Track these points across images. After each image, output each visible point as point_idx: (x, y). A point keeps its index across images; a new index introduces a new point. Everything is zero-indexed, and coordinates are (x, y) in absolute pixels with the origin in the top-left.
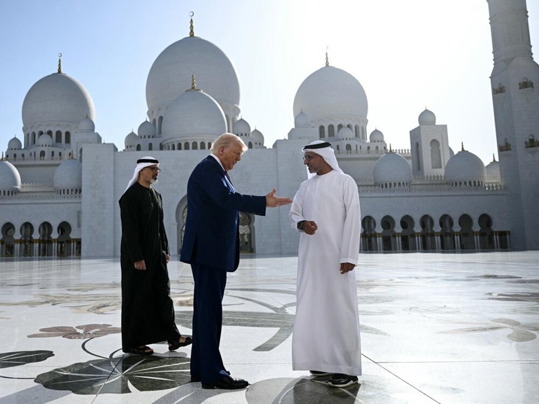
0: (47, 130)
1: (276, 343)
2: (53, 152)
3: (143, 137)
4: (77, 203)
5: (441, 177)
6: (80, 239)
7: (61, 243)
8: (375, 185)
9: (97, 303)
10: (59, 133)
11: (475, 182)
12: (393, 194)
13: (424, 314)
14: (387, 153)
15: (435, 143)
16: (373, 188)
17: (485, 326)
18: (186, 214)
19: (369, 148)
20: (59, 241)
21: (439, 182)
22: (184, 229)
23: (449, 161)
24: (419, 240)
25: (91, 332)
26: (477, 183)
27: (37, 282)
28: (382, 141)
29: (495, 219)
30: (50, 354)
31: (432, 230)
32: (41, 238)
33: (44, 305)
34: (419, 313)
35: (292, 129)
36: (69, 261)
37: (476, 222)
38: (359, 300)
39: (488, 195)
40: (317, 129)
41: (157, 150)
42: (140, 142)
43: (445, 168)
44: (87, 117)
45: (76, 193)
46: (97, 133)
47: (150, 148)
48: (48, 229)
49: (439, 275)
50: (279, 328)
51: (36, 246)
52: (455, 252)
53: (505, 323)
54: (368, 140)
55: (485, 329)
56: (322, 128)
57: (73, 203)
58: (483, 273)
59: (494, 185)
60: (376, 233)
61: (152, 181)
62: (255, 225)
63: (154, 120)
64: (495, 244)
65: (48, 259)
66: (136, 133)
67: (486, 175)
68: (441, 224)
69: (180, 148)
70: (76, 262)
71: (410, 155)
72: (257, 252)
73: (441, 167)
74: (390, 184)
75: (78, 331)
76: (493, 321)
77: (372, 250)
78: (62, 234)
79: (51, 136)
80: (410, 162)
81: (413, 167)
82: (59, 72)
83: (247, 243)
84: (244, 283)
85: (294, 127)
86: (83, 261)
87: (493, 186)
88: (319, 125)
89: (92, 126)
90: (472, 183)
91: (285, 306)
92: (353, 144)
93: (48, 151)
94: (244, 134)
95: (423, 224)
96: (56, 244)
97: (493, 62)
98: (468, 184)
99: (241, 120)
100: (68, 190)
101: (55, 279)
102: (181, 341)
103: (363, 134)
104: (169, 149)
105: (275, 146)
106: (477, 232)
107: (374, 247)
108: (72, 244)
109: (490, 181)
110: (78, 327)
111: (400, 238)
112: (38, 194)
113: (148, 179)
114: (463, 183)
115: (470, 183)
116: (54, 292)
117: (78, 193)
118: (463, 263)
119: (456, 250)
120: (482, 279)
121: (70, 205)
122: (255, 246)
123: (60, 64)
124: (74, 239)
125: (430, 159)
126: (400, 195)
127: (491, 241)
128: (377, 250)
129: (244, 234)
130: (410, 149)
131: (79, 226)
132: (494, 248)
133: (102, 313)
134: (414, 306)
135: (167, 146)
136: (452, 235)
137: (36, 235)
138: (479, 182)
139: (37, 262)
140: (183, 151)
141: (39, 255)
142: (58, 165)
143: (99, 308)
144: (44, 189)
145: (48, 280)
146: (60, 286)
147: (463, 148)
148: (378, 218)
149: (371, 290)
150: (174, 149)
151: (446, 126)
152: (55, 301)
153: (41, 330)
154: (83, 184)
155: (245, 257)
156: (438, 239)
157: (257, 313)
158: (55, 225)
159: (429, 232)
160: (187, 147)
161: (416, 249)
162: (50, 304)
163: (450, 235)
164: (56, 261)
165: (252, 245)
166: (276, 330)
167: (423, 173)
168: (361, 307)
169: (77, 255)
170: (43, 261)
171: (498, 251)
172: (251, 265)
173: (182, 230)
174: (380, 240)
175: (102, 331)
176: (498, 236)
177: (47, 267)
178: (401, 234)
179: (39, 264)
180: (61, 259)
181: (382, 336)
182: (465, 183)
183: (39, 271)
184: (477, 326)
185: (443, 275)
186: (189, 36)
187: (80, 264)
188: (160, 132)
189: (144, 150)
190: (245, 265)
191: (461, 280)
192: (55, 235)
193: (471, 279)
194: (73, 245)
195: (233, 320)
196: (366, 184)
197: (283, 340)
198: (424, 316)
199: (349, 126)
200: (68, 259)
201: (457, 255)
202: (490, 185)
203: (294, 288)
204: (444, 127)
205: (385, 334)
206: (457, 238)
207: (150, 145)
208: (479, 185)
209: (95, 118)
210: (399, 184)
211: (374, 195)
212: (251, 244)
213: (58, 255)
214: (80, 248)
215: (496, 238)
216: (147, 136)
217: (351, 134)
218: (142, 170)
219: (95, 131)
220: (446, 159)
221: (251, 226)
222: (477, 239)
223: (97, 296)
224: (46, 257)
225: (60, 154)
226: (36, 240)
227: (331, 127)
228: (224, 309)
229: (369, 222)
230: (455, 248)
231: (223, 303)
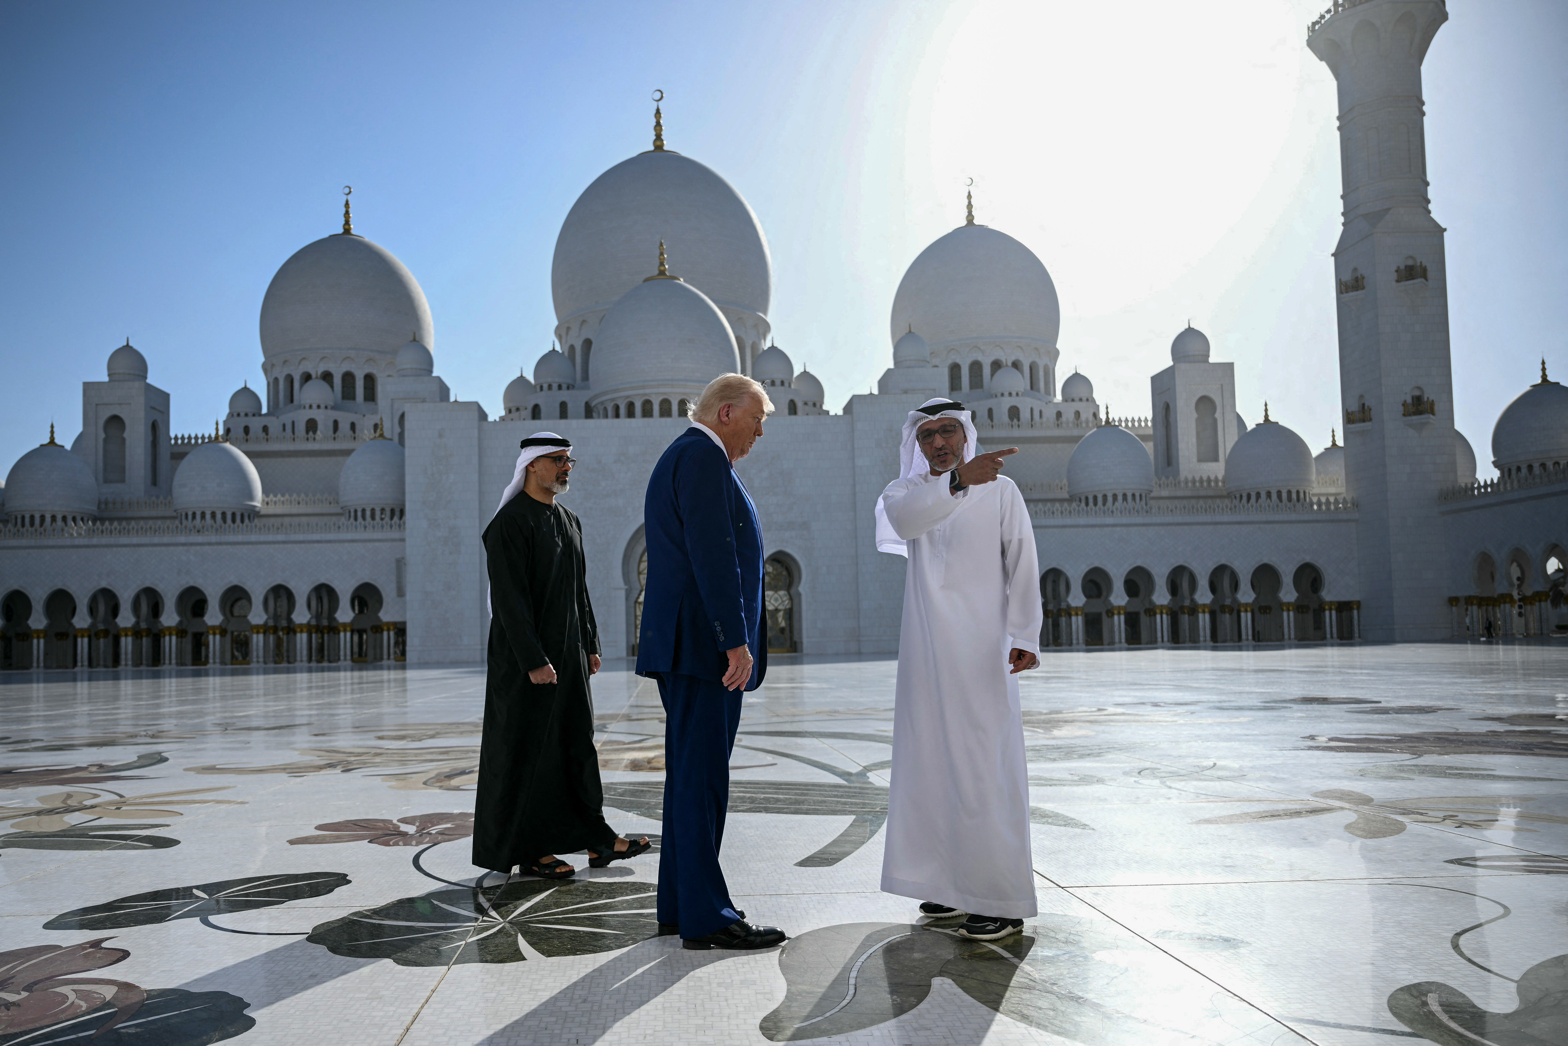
0: (321, 370)
1: (847, 848)
2: (336, 423)
3: (545, 386)
4: (393, 540)
5: (1216, 480)
6: (404, 623)
7: (360, 632)
8: (1071, 499)
9: (446, 767)
10: (348, 378)
11: (1289, 493)
12: (1109, 520)
13: (1168, 783)
14: (1099, 427)
15: (1205, 404)
16: (1066, 504)
17: (1297, 807)
18: (644, 565)
19: (1059, 415)
20: (357, 630)
21: (1210, 493)
22: (642, 598)
23: (1237, 443)
24: (1162, 622)
25: (434, 830)
26: (1294, 496)
27: (304, 721)
28: (1090, 400)
29: (1329, 574)
30: (342, 880)
31: (1193, 600)
32: (314, 622)
33: (323, 772)
34: (1156, 782)
35: (889, 370)
36: (378, 672)
37: (1287, 580)
38: (1029, 754)
39: (1318, 521)
40: (945, 372)
41: (577, 417)
42: (540, 399)
43: (1227, 462)
44: (414, 340)
45: (392, 518)
46: (439, 378)
47: (564, 412)
48: (330, 602)
49: (1204, 697)
50: (853, 817)
51: (302, 639)
52: (1240, 649)
53: (1340, 799)
54: (1059, 397)
55: (1298, 813)
56: (955, 369)
57: (386, 540)
58: (1298, 692)
59: (1332, 499)
60: (1069, 606)
61: (556, 488)
62: (801, 589)
63: (572, 348)
64: (1328, 629)
65: (330, 670)
66: (530, 378)
67: (1314, 477)
68: (1213, 588)
69: (631, 414)
70: (393, 675)
71: (1151, 432)
72: (805, 651)
73: (1216, 459)
74: (1105, 497)
75: (404, 828)
76: (1316, 795)
77: (1060, 645)
78: (361, 611)
79: (332, 387)
80: (1149, 447)
81: (1156, 458)
82: (347, 231)
83: (782, 630)
84: (775, 719)
85: (892, 366)
86: (410, 674)
87: (1328, 502)
88: (950, 362)
89: (428, 361)
90: (1284, 496)
91: (867, 769)
92: (1025, 405)
93: (323, 418)
94: (778, 382)
95: (1174, 588)
96: (348, 634)
97: (1342, 219)
98: (1274, 496)
99: (773, 348)
100: (373, 511)
101: (346, 714)
102: (618, 847)
103: (1047, 383)
104: (606, 416)
105: (848, 409)
106: (1289, 604)
107: (1064, 638)
108: (385, 634)
109: (1323, 490)
110: (404, 821)
111: (1122, 617)
112: (304, 520)
113: (546, 485)
114: (1263, 495)
115: (1279, 493)
116: (345, 742)
117: (396, 519)
118: (1257, 671)
119: (1244, 643)
120: (1295, 707)
121: (377, 544)
122: (801, 638)
123: (347, 213)
124: (388, 624)
125: (1194, 440)
126: (1125, 520)
127: (1319, 625)
128: (1071, 644)
129: (777, 610)
130: (1150, 417)
131: (401, 593)
132: (1324, 638)
133: (457, 789)
134: (1148, 765)
135: (601, 408)
136: (1235, 610)
137: (301, 616)
138: (1298, 492)
139: (305, 676)
140: (638, 422)
141: (310, 660)
142: (348, 453)
143: (450, 776)
144: (317, 509)
145: (333, 715)
146: (359, 728)
147: (1266, 416)
148: (1075, 574)
149: (1056, 733)
150: (617, 416)
151: (1232, 364)
152: (349, 763)
153: (319, 828)
154: (408, 497)
155: (779, 662)
156: (1204, 620)
157: (806, 785)
158: (345, 590)
159: (1187, 603)
160: (647, 412)
161: (1156, 642)
162: (338, 770)
163: (1231, 611)
164: (349, 674)
165: (795, 633)
166: (846, 821)
167: (1177, 473)
168: (1034, 768)
169: (396, 660)
170: (320, 674)
171: (1332, 645)
172: (792, 680)
173: (636, 602)
174: (1078, 622)
175: (457, 827)
176: (1334, 612)
177: (329, 687)
178: (1124, 608)
179: (310, 681)
180: (360, 669)
181: (1078, 831)
182: (1269, 494)
183: (310, 697)
184: (1282, 806)
185: (1215, 698)
186: (652, 148)
187: (404, 680)
188: (586, 377)
189: (549, 418)
190: (778, 680)
191: (1251, 709)
192: (345, 614)
193: (1271, 705)
194: (388, 637)
195: (753, 800)
196: (1051, 496)
197: (864, 843)
198: (1170, 787)
199: (1016, 365)
200: (375, 668)
201: (1244, 654)
202: (1323, 500)
203: (888, 728)
204: (1229, 368)
205: (1085, 826)
206: (1246, 618)
207: (563, 406)
208: (1298, 500)
209: (432, 343)
210: (1125, 496)
211: (1069, 521)
212: (791, 631)
213: (353, 660)
214: (404, 643)
215: (1330, 618)
216: (555, 386)
217: (1020, 382)
218: (532, 464)
219: (435, 374)
220: (1228, 441)
221: (792, 591)
222: (1288, 618)
223: (446, 751)
224: (325, 664)
225: (353, 426)
226: (301, 625)
227: (976, 367)
228: (733, 776)
229: (1055, 582)
230: (1240, 638)
231: (732, 762)
